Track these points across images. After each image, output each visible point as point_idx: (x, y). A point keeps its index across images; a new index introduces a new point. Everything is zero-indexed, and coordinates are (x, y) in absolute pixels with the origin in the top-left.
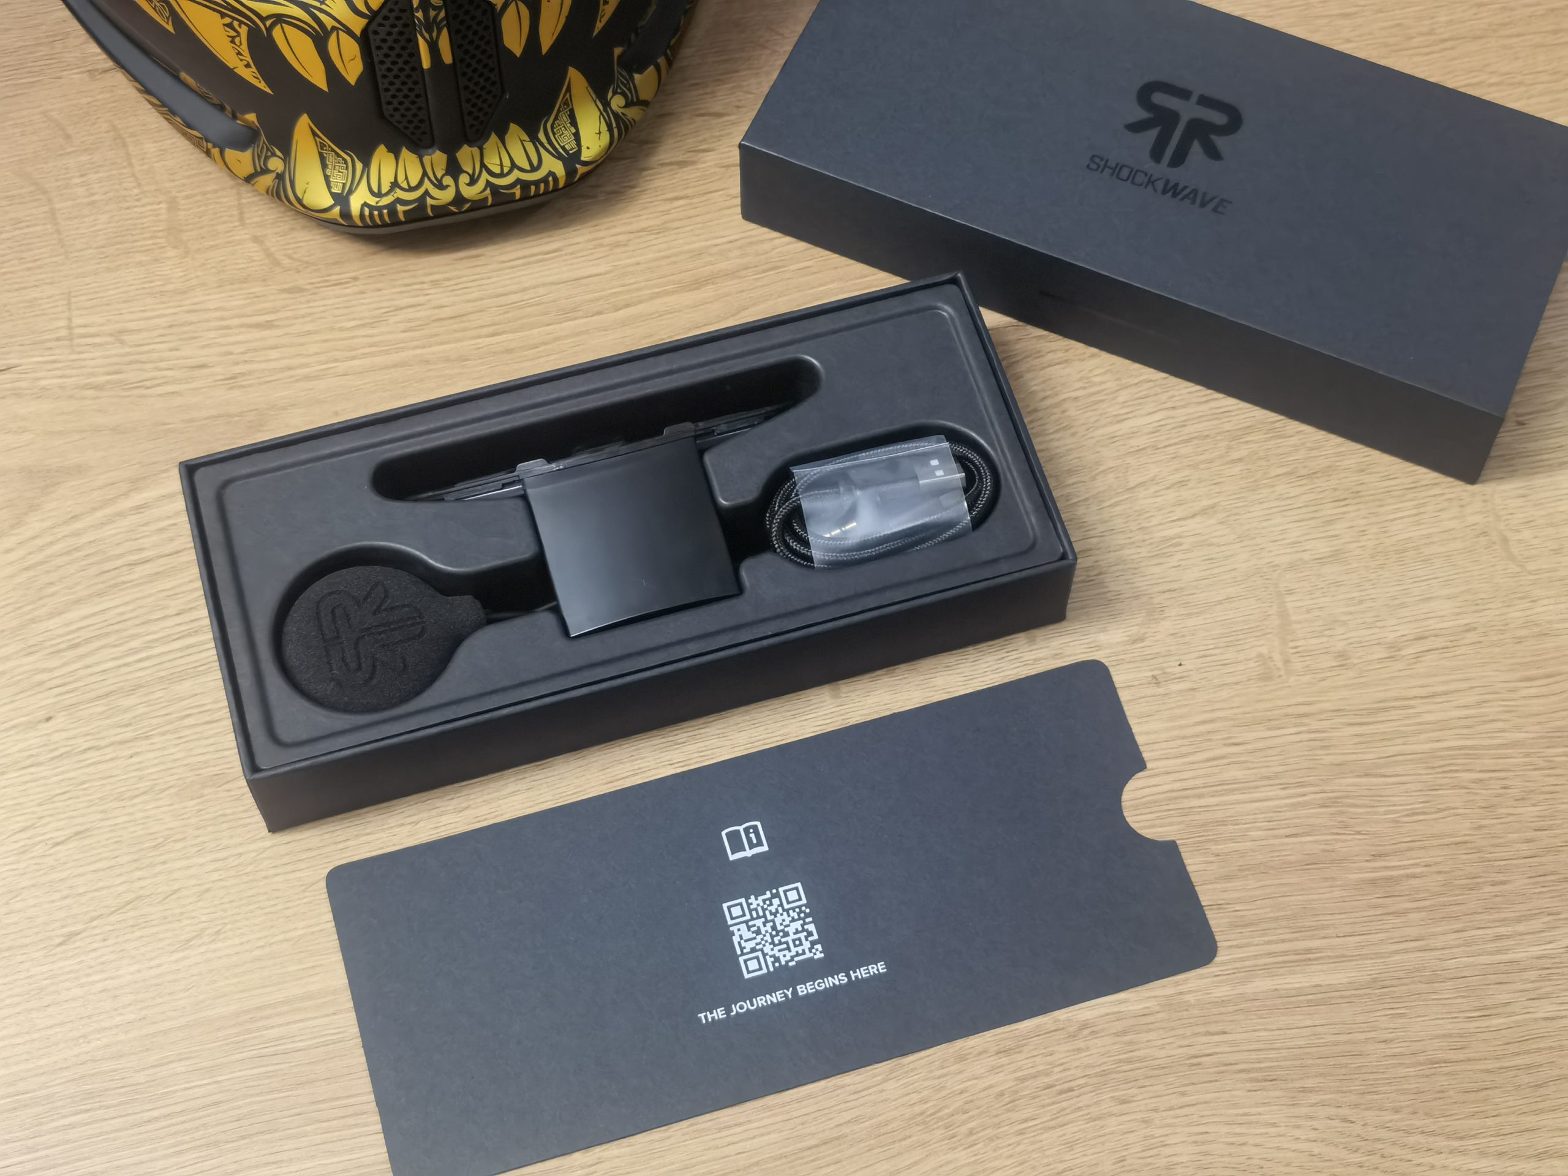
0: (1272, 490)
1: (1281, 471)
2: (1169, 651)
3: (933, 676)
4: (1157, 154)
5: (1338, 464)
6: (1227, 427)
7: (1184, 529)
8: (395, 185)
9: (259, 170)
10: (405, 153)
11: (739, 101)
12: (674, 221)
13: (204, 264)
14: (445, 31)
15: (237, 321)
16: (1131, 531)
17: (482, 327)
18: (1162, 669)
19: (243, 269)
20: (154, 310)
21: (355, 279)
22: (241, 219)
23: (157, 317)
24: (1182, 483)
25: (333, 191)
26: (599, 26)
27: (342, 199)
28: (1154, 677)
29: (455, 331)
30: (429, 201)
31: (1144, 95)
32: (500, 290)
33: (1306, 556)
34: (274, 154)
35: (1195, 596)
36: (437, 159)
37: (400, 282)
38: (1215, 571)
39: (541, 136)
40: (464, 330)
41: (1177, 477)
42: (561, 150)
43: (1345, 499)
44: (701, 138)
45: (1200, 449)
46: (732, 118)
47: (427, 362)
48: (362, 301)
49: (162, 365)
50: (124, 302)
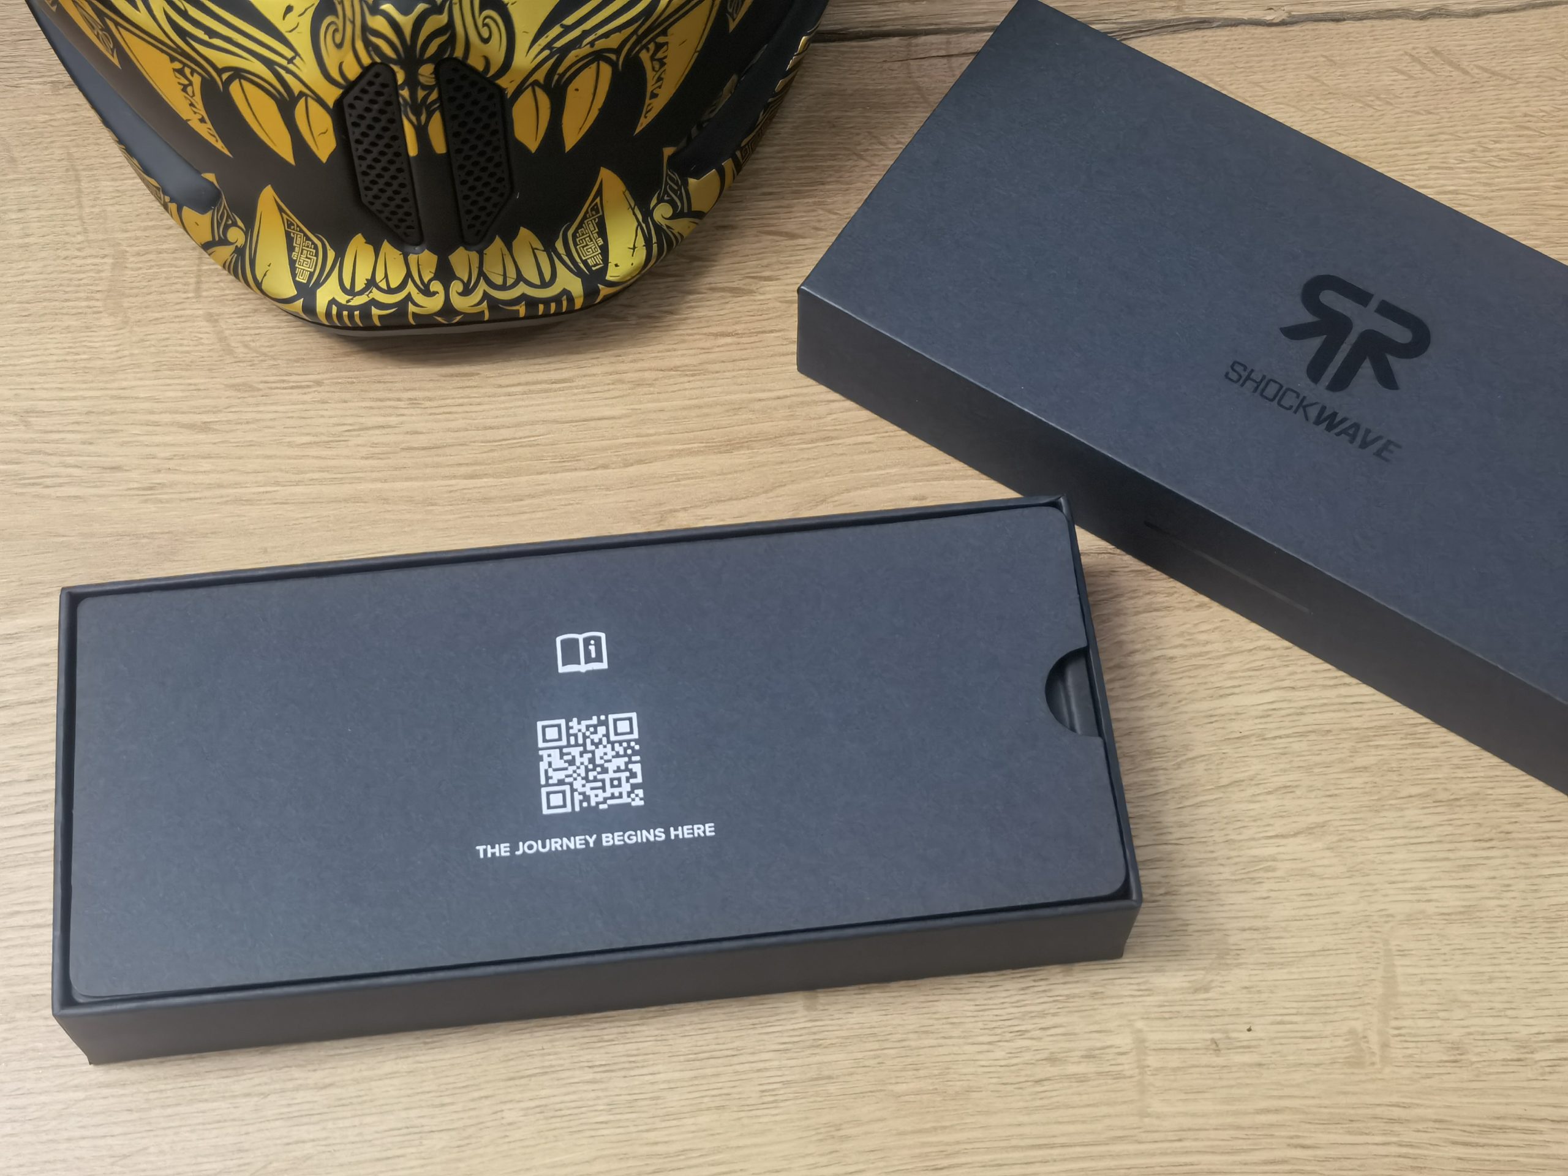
0: (1400, 814)
1: (1415, 790)
2: (1238, 1009)
3: (936, 998)
4: (1315, 371)
5: (1490, 792)
6: (1356, 723)
7: (1281, 849)
8: (371, 283)
9: (217, 239)
10: (386, 247)
11: (819, 221)
12: (714, 362)
13: (143, 340)
14: (437, 117)
15: (167, 418)
16: (1215, 843)
17: (460, 465)
18: (1225, 1032)
19: (188, 352)
20: (73, 389)
21: (319, 383)
22: (198, 290)
23: (75, 399)
24: (1287, 789)
25: (297, 279)
26: (644, 122)
27: (307, 292)
28: (1214, 1041)
29: (426, 466)
30: (411, 308)
31: (1311, 292)
32: (489, 422)
33: (1430, 908)
34: (235, 224)
35: (1282, 941)
36: (426, 261)
37: (372, 395)
38: (1313, 911)
39: (559, 245)
40: (437, 465)
41: (1282, 780)
42: (582, 265)
43: (1491, 840)
44: (765, 262)
45: (1318, 747)
46: (807, 241)
47: (386, 500)
48: (321, 413)
49: (70, 460)
50: (40, 375)
